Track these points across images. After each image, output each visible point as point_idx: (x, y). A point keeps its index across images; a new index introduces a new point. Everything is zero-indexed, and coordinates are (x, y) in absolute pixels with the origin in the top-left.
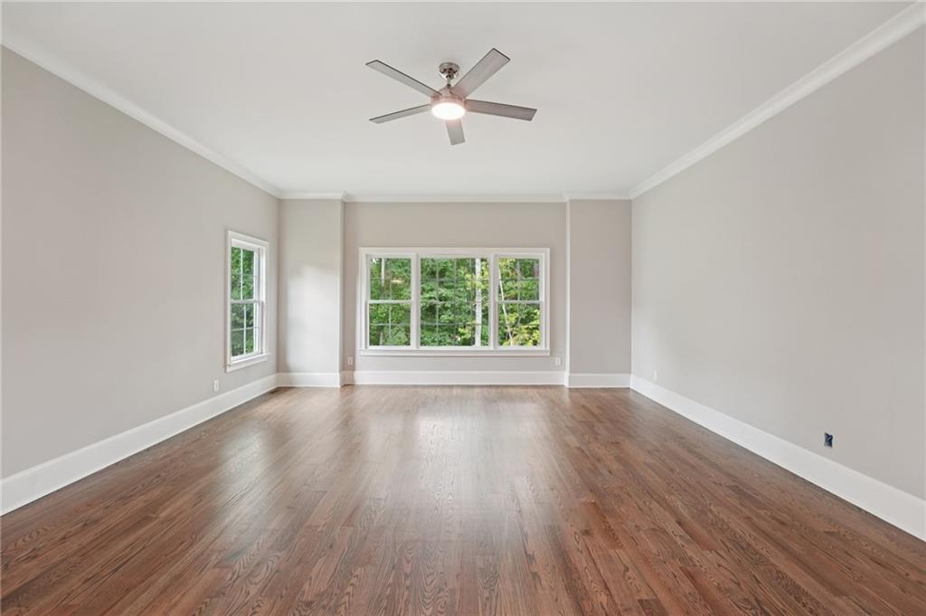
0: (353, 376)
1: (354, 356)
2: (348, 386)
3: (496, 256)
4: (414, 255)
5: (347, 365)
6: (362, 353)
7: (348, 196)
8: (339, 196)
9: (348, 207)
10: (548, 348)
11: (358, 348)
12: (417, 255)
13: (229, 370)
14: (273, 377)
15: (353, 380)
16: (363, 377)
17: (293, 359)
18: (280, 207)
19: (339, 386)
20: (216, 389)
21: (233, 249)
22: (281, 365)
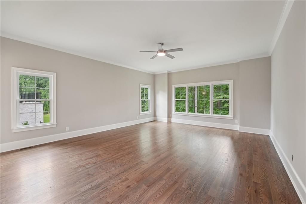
0: (171, 120)
1: (171, 115)
2: (169, 122)
3: (212, 84)
4: (186, 86)
5: (169, 116)
6: (173, 114)
7: (169, 71)
8: (166, 72)
9: (169, 74)
10: (232, 116)
11: (172, 112)
12: (187, 86)
13: (141, 114)
14: (153, 118)
15: (171, 121)
16: (173, 120)
17: (157, 114)
18: (154, 77)
19: (167, 122)
20: (138, 118)
21: (142, 88)
22: (155, 115)
